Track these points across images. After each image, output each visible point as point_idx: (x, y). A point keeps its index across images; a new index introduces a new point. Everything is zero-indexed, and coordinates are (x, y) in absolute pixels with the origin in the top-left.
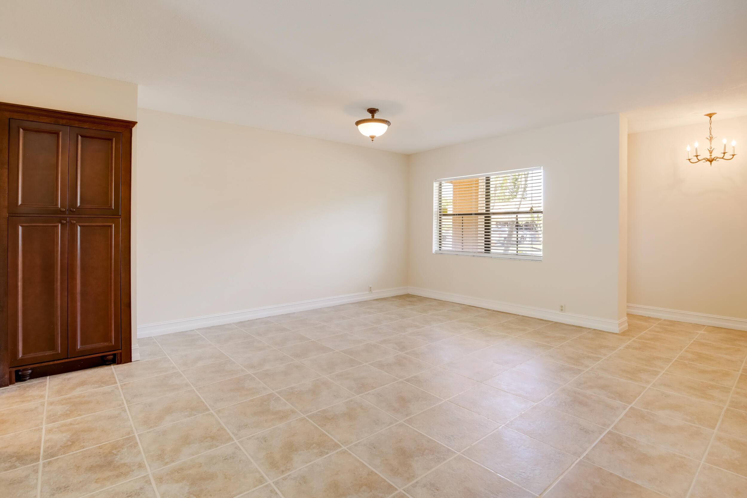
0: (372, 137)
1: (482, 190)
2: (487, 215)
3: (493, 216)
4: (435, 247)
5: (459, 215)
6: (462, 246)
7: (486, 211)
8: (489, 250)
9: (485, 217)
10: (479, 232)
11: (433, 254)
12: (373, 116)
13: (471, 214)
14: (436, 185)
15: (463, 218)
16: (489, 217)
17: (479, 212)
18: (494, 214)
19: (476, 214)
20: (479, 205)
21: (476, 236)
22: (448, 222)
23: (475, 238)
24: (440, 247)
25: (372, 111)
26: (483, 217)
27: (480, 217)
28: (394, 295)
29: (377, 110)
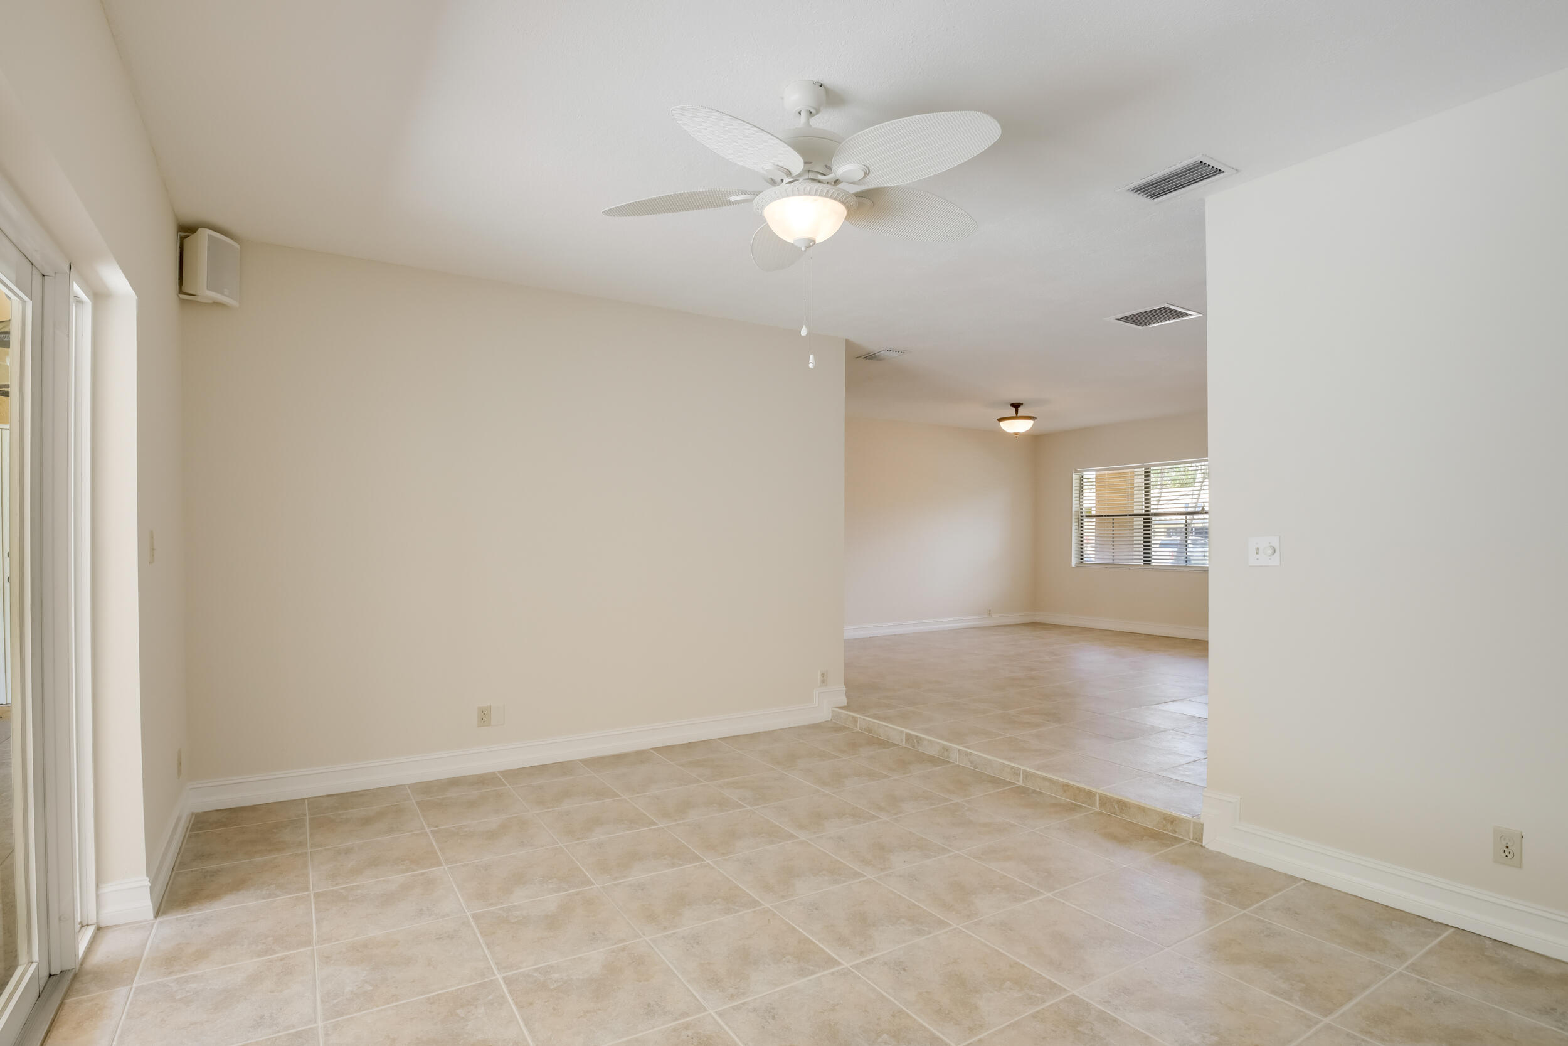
0: (1016, 434)
1: (1140, 481)
2: (1147, 517)
3: (1154, 518)
4: (1074, 561)
5: (1108, 516)
6: (1113, 556)
7: (1146, 511)
8: (1149, 561)
9: (1144, 519)
10: (1135, 542)
11: (1073, 568)
12: (1017, 412)
13: (1126, 515)
14: (1075, 476)
15: (1113, 520)
16: (1149, 519)
17: (1136, 512)
18: (1156, 514)
19: (1132, 515)
20: (1135, 504)
21: (1131, 546)
22: (1090, 526)
23: (1130, 546)
24: (1082, 559)
25: (1016, 406)
26: (1141, 518)
27: (1136, 518)
28: (1018, 623)
29: (1022, 404)
